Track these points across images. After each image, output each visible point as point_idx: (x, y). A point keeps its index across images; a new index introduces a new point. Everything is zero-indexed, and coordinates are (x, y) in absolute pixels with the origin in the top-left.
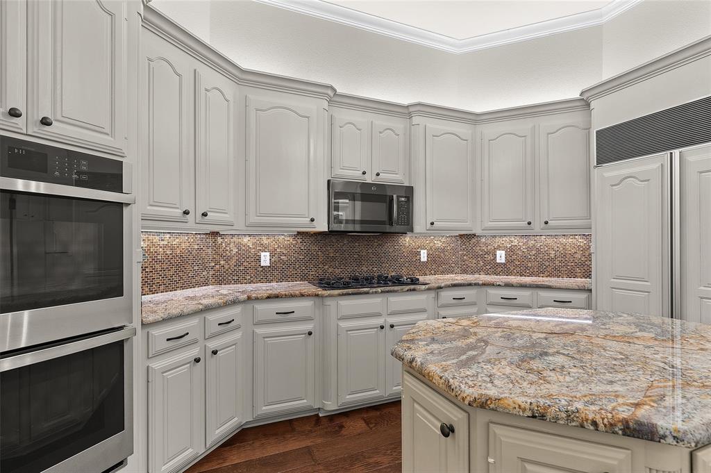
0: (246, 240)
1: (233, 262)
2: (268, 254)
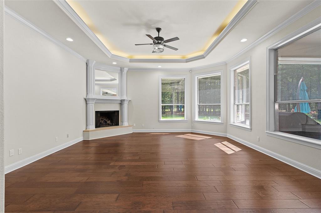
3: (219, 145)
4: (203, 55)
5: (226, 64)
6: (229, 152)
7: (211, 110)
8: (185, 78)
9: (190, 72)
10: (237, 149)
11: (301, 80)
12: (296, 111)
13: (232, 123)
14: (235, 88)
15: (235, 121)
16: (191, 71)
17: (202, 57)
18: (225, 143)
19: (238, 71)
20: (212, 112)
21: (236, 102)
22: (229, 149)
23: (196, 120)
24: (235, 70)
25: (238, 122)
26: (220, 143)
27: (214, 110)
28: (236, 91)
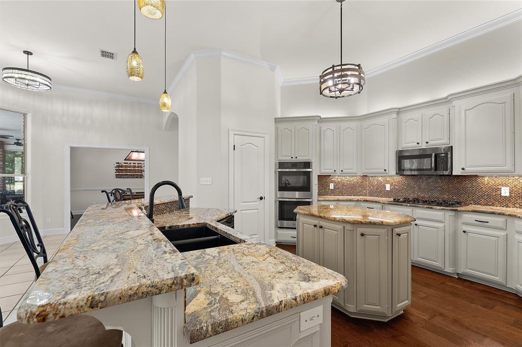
0: (380, 178)
1: (375, 188)
2: (389, 185)
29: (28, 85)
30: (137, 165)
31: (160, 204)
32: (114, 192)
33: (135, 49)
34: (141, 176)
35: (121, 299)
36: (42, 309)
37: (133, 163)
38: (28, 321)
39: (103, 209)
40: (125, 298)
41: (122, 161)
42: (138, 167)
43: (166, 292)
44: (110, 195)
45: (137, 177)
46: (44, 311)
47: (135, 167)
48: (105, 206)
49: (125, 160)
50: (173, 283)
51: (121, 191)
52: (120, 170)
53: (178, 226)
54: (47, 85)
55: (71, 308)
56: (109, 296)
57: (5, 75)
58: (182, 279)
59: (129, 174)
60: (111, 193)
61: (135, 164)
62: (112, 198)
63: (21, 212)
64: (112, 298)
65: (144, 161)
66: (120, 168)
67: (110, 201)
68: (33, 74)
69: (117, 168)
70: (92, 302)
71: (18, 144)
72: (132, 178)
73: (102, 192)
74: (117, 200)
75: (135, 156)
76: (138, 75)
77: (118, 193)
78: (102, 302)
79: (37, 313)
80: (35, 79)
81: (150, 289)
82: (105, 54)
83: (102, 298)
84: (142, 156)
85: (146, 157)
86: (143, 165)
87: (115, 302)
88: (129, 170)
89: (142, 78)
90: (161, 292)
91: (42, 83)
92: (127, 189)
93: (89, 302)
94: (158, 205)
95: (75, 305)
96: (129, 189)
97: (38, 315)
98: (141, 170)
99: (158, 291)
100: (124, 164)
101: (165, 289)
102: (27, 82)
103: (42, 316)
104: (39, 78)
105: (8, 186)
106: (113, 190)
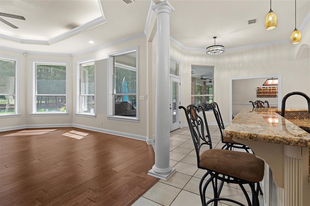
3: (67, 134)
4: (47, 42)
5: (72, 56)
6: (79, 138)
7: (41, 102)
8: (15, 62)
9: (26, 55)
10: (86, 134)
11: (124, 79)
12: (121, 101)
13: (78, 112)
14: (80, 80)
15: (80, 111)
16: (26, 53)
17: (46, 43)
18: (73, 131)
19: (83, 65)
20: (43, 104)
21: (81, 93)
22: (78, 136)
23: (34, 113)
24: (81, 64)
25: (83, 111)
26: (67, 133)
27: (46, 102)
28: (81, 83)
29: (215, 53)
30: (272, 88)
31: (291, 112)
32: (256, 102)
33: (271, 9)
34: (275, 96)
35: (264, 139)
36: (231, 132)
37: (269, 87)
38: (227, 136)
39: (250, 112)
40: (267, 140)
41: (261, 86)
42: (273, 90)
43: (293, 145)
44: (254, 104)
45: (272, 97)
46: (231, 133)
47: (270, 90)
48: (251, 111)
49: (263, 85)
50: (299, 141)
51: (261, 102)
52: (260, 92)
53: (308, 127)
54: (222, 50)
55: (242, 136)
56: (258, 136)
57: (207, 51)
58: (307, 141)
59: (266, 94)
60: (255, 103)
61: (270, 87)
62: (256, 106)
63: (215, 107)
64: (260, 137)
65: (277, 85)
66: (260, 91)
67: (254, 107)
68: (217, 47)
69: (258, 91)
70: (250, 136)
71: (210, 82)
72: (268, 97)
73: (250, 102)
74: (258, 107)
75: (270, 82)
76: (273, 25)
77: (259, 103)
78: (255, 138)
79: (229, 133)
80: (218, 49)
81: (282, 140)
82: (250, 22)
83: (255, 136)
84: (276, 82)
85: (279, 82)
86: (277, 88)
87: (261, 140)
88: (266, 92)
89: (276, 26)
90: (290, 144)
91: (220, 50)
92: (265, 101)
93: (249, 136)
94: (289, 112)
95: (243, 135)
96: (266, 101)
97: (230, 134)
98: (275, 92)
99: (287, 143)
100: (263, 89)
101: (292, 143)
102: (215, 51)
103: (231, 135)
104: (219, 48)
105: (207, 102)
106: (256, 101)
